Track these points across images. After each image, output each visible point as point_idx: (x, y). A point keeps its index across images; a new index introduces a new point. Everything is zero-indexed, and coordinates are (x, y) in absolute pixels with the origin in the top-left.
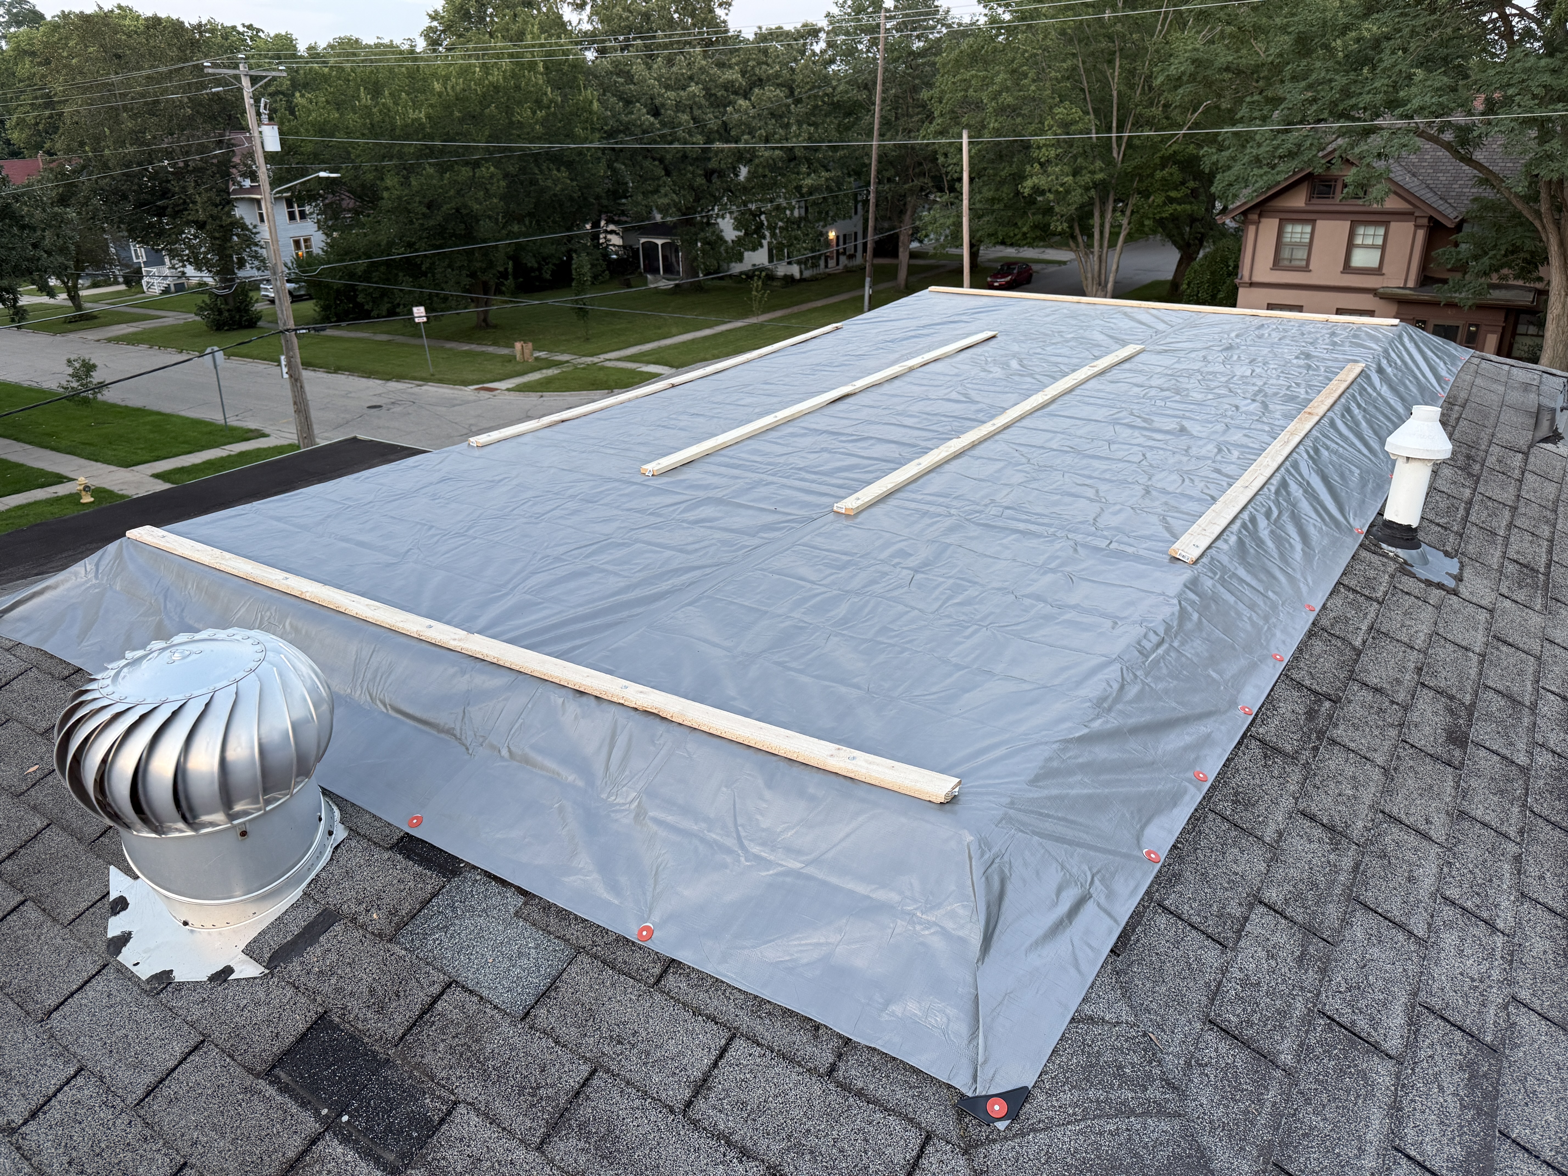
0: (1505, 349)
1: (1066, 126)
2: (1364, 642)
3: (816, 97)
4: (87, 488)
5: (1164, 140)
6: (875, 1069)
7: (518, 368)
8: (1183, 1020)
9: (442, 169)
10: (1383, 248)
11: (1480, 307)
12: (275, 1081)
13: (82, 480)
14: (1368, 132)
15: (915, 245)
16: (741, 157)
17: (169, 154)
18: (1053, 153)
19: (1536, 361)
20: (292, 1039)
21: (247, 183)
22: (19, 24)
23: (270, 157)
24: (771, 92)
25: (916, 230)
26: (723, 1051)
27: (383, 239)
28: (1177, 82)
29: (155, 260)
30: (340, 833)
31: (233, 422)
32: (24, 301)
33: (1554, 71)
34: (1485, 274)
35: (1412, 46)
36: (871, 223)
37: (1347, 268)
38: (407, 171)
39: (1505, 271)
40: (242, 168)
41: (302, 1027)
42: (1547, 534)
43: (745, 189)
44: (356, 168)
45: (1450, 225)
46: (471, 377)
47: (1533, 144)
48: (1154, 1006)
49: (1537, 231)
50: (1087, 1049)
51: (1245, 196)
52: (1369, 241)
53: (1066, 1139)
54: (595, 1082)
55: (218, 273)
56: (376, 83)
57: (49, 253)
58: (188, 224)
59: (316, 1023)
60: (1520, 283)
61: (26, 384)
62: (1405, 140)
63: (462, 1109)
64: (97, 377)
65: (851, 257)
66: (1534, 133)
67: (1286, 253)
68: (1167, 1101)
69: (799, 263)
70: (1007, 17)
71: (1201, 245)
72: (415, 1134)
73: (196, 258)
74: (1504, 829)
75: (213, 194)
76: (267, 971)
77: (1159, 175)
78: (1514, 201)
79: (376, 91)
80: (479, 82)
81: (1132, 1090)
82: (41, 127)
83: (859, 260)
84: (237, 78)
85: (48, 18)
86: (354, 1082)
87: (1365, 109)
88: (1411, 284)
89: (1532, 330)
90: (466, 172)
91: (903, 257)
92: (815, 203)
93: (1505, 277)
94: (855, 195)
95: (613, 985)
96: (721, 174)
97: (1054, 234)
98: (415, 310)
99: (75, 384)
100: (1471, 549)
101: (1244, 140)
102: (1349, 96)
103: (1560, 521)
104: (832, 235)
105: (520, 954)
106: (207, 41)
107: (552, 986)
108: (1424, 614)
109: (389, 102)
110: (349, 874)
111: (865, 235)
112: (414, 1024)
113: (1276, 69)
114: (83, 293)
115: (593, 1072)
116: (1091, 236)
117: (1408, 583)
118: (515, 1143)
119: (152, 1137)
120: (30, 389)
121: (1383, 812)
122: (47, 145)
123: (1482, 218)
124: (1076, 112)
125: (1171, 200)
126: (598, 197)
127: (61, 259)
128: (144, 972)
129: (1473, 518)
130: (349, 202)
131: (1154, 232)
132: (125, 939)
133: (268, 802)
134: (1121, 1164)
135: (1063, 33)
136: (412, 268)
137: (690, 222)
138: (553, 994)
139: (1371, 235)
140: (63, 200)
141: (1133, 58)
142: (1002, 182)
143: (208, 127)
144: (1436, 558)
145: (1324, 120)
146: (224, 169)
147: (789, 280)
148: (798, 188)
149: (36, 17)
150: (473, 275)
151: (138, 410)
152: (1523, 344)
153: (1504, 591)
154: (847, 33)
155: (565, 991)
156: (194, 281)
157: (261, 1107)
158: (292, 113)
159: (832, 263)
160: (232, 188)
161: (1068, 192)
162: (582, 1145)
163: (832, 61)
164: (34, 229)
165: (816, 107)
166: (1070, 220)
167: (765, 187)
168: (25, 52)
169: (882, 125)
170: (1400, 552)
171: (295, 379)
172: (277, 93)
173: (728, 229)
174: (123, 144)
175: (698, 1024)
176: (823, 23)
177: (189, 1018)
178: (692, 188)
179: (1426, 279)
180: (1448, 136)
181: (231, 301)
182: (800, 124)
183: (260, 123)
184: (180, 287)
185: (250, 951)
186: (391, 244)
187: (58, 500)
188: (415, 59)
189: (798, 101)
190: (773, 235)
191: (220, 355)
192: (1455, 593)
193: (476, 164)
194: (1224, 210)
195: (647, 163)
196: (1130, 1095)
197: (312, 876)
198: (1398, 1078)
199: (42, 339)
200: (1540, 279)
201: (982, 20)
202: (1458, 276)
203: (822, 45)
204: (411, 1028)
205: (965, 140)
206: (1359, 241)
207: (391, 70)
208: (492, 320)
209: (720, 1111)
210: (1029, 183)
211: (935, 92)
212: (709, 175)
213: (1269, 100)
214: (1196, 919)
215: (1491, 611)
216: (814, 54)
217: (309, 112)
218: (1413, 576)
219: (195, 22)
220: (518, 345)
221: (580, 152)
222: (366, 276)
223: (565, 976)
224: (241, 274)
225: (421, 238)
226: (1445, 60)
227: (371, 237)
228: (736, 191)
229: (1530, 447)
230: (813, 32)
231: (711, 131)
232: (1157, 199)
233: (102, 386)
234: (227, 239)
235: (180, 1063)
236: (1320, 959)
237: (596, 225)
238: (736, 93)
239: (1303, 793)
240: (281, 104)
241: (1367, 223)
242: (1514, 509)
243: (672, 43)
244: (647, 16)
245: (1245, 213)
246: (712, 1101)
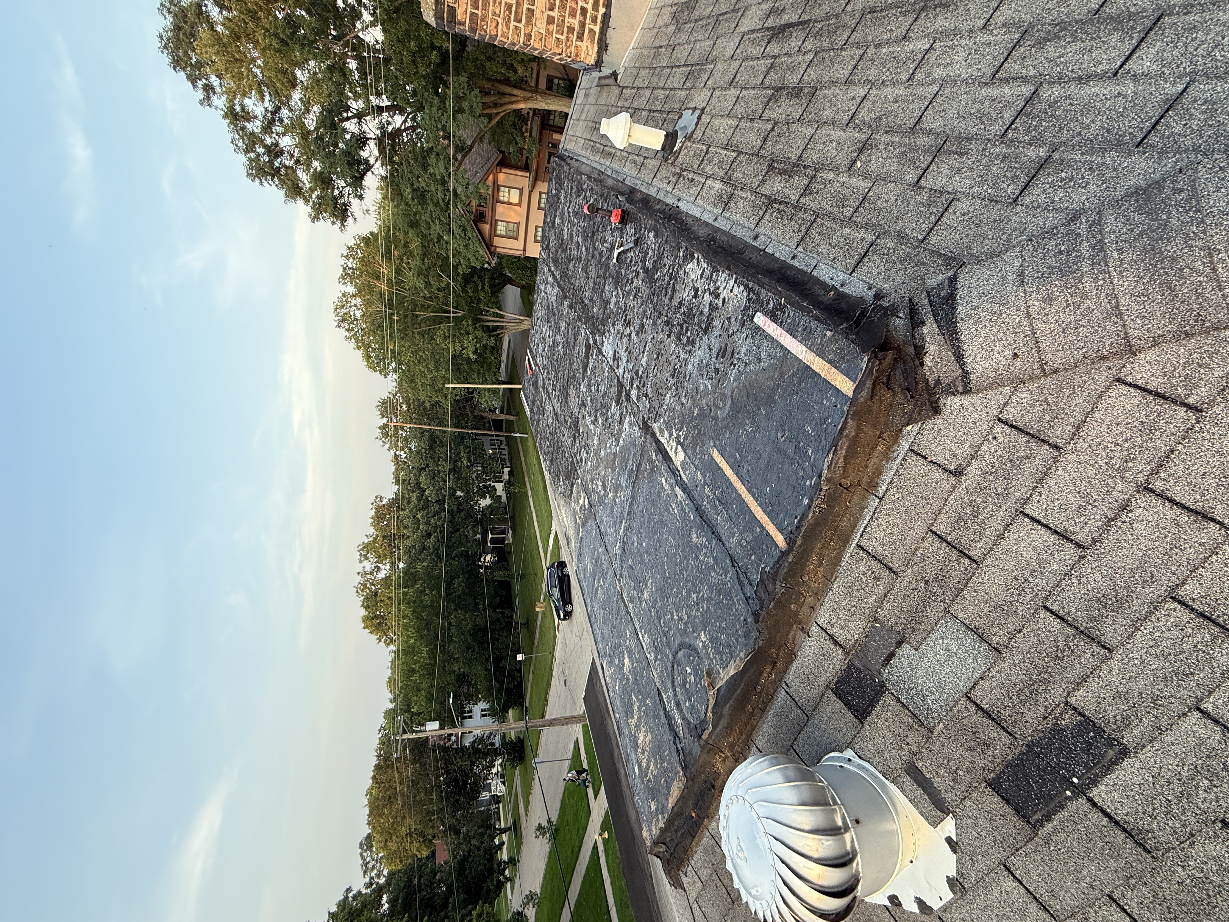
0: (561, 130)
1: (446, 338)
2: (734, 151)
3: (426, 457)
4: (601, 835)
5: (454, 291)
6: (1057, 417)
7: (548, 610)
8: (1016, 218)
9: (451, 641)
10: (510, 188)
11: (540, 141)
12: (1041, 823)
13: (596, 837)
14: (456, 194)
15: (497, 411)
16: (452, 494)
17: (438, 777)
18: (458, 344)
19: (567, 114)
20: (1006, 806)
21: (453, 738)
22: (372, 846)
23: (441, 727)
24: (423, 479)
25: (490, 410)
26: (1034, 520)
27: (483, 673)
28: (428, 285)
29: (488, 788)
30: (849, 753)
31: (570, 756)
32: (505, 857)
33: (431, 106)
34: (525, 138)
35: (417, 173)
36: (486, 432)
37: (519, 205)
38: (451, 659)
39: (524, 130)
40: (446, 740)
41: (997, 799)
42: (669, 70)
43: (467, 493)
44: (449, 684)
45: (501, 157)
46: (552, 634)
47: (465, 115)
48: (1004, 237)
49: (505, 115)
50: (1046, 275)
51: (482, 251)
52: (507, 194)
53: (1127, 283)
54: (1055, 608)
55: (496, 757)
56: (409, 671)
57: (483, 843)
58: (472, 770)
59: (994, 789)
60: (529, 123)
61: (546, 860)
62: (460, 176)
63: (1072, 700)
64: (545, 824)
65: (501, 442)
66: (459, 116)
67: (511, 234)
68: (1087, 221)
69: (503, 468)
70: (394, 365)
71: (505, 275)
72: (1092, 734)
73: (488, 767)
74: (857, 57)
75: (458, 757)
76: (951, 815)
77: (471, 294)
78: (491, 125)
79: (412, 671)
80: (411, 620)
81: (1080, 243)
82: (421, 840)
83: (503, 439)
84: (403, 740)
85: (370, 831)
86: (1044, 770)
87: (445, 195)
88: (528, 175)
89: (552, 117)
90: (453, 630)
91: (503, 417)
92: (475, 459)
93: (527, 129)
94: (472, 440)
95: (975, 591)
96: (460, 504)
97: (496, 344)
98: (518, 659)
99: (548, 835)
100: (677, 106)
101: (457, 253)
102: (438, 203)
103: (660, 65)
104: (491, 451)
105: (947, 650)
106: (385, 753)
107: (974, 631)
108: (716, 123)
109: (418, 665)
110: (880, 752)
111: (492, 435)
112: (999, 724)
113: (424, 236)
114: (503, 826)
115: (1046, 608)
116: (498, 327)
117: (698, 135)
118: (1104, 666)
119: (1084, 914)
120: (549, 858)
121: (848, 124)
122: (430, 837)
123: (498, 141)
124: (440, 333)
125: (483, 288)
126: (468, 565)
127: (486, 836)
128: (948, 895)
129: (659, 108)
130: (465, 689)
131: (497, 297)
132: (920, 902)
133: (835, 803)
134: (1149, 244)
135: (402, 338)
136: (498, 660)
137: (482, 520)
138: (980, 631)
139: (504, 194)
140: (457, 832)
141: (416, 305)
142: (471, 369)
143: (426, 756)
144: (681, 123)
145: (449, 215)
146: (445, 750)
147: (511, 473)
148: (468, 467)
149: (369, 837)
150: (502, 629)
151: (562, 804)
152: (558, 121)
153: (702, 85)
154: (397, 441)
155: (977, 623)
156: (500, 769)
157: (1062, 836)
158: (421, 713)
159: (504, 452)
160: (455, 746)
161: (476, 337)
162: (1109, 621)
163: (410, 449)
164: (470, 850)
165: (431, 457)
166: (490, 336)
167: (467, 484)
168: (385, 845)
169: (441, 426)
170: (679, 141)
171: (551, 723)
172: (411, 720)
173: (486, 502)
174: (432, 799)
175: (1012, 536)
176: (392, 452)
177: (986, 872)
178: (465, 519)
179: (526, 168)
180: (459, 157)
181: (510, 751)
182: (438, 465)
183: (425, 731)
184: (502, 776)
185: (935, 824)
186: (486, 669)
187: (606, 851)
188: (399, 650)
189: (428, 466)
190: (489, 480)
191: (537, 760)
192: (703, 110)
193: (450, 624)
194: (489, 264)
195: (453, 540)
196: (1085, 244)
197: (880, 776)
198: (1054, 83)
199: (524, 848)
200: (528, 113)
201: (395, 376)
202: (524, 151)
203: (402, 453)
204: (1003, 728)
205: (450, 386)
206: (506, 200)
207: (403, 663)
208: (524, 621)
209: (1086, 524)
210: (471, 356)
211: (427, 399)
212: (460, 511)
213: (439, 241)
214: (933, 219)
215: (714, 89)
216: (406, 457)
217: (421, 705)
218: (693, 132)
219: (376, 759)
220: (537, 609)
221: (446, 573)
222: (501, 682)
223: (966, 622)
224: (497, 745)
225: (484, 654)
226: (424, 158)
227: (482, 679)
228: (469, 497)
229: (619, 86)
230: (396, 456)
231: (439, 508)
232: (482, 295)
233: (549, 821)
234: (479, 751)
235: (1021, 883)
236: (960, 143)
237: (481, 567)
238: (422, 496)
239: (836, 170)
240: (416, 719)
241: (498, 196)
242: (654, 88)
243: (398, 525)
244: (384, 537)
245: (491, 253)
246: (1077, 529)
